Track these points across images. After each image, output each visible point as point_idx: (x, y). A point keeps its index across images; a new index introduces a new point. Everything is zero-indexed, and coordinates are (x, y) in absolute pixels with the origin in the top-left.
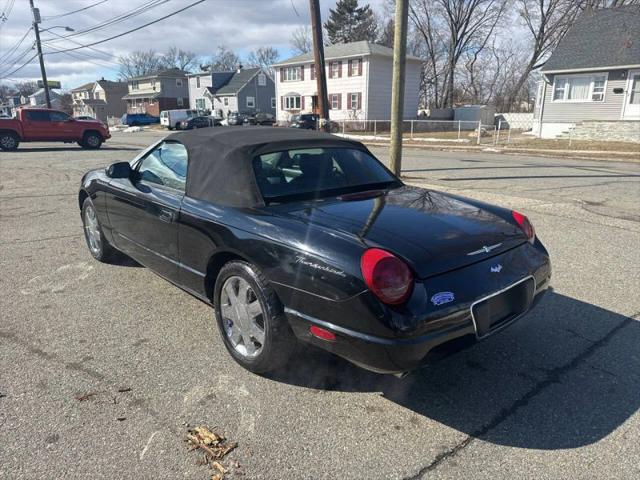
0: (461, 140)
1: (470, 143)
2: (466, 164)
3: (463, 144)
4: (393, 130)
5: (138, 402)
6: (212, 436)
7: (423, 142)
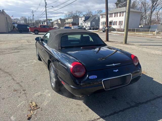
0: (150, 34)
1: (153, 35)
2: (148, 41)
3: (151, 35)
4: (125, 31)
5: (25, 93)
6: (35, 104)
7: (139, 34)
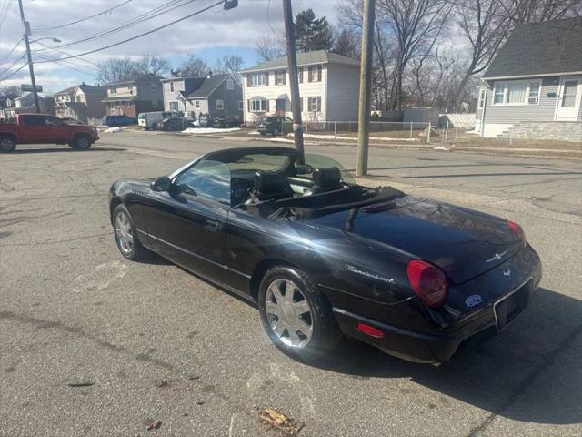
0: (413, 140)
2: (422, 163)
3: (415, 143)
6: (282, 416)
7: (378, 141)
